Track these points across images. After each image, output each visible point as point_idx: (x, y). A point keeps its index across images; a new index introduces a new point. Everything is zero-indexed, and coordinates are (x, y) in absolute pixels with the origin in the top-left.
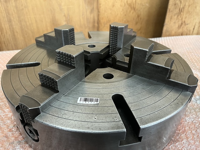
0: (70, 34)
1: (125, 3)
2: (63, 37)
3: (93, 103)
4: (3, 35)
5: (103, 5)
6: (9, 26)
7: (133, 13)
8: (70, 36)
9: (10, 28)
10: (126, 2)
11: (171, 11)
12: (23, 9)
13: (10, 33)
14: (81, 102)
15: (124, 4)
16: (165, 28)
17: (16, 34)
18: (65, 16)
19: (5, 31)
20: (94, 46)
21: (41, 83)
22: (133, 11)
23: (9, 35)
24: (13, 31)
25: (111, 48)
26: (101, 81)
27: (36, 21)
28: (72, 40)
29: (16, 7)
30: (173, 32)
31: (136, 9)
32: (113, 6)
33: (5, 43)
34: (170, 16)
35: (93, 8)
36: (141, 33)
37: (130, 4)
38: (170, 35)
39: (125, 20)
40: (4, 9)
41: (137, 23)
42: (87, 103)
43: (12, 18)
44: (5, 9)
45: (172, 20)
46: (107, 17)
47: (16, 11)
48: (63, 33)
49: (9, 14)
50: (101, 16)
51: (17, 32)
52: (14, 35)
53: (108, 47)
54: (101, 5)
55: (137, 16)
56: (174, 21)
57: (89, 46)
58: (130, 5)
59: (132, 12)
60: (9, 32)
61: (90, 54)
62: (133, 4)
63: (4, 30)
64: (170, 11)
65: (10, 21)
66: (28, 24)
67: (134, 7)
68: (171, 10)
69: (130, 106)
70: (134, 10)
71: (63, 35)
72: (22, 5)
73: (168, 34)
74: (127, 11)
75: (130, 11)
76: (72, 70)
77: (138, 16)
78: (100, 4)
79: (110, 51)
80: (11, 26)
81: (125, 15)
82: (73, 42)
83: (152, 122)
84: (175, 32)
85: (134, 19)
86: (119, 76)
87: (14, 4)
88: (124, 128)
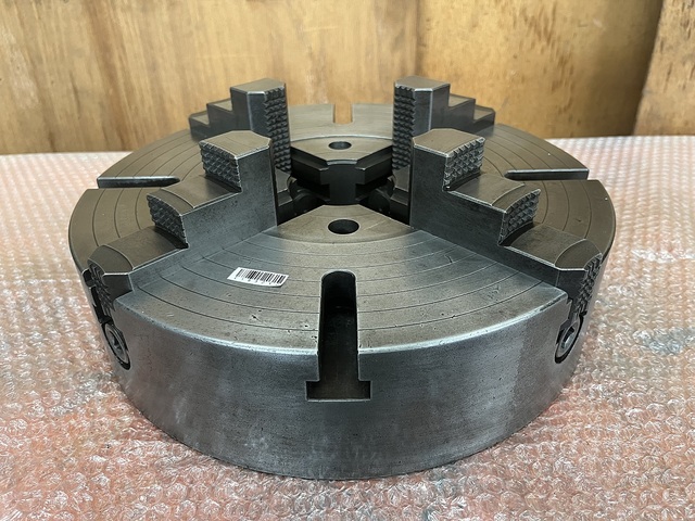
0: (271, 105)
1: (515, 17)
2: (250, 111)
3: (266, 284)
4: (133, 107)
5: (438, 22)
6: (152, 82)
7: (542, 51)
8: (272, 111)
9: (153, 89)
10: (518, 14)
11: (671, 47)
12: (191, 34)
13: (152, 103)
14: (239, 279)
15: (511, 18)
16: (645, 106)
17: (168, 106)
18: (311, 55)
19: (138, 98)
20: (348, 145)
21: (154, 224)
22: (544, 43)
23: (150, 108)
24: (161, 98)
25: (396, 153)
26: (316, 238)
27: (226, 70)
28: (277, 122)
29: (173, 27)
30: (678, 122)
31: (555, 36)
32: (474, 25)
33: (136, 132)
34: (666, 63)
35: (402, 33)
36: (570, 119)
37: (533, 17)
38: (663, 131)
39: (512, 73)
40: (138, 32)
41: (555, 86)
42: (253, 281)
43: (160, 61)
44: (141, 31)
45: (672, 78)
46: (451, 63)
47: (171, 39)
48: (251, 101)
49: (152, 48)
50: (429, 60)
51: (172, 102)
52: (163, 110)
53: (389, 150)
54: (433, 24)
55: (557, 61)
56: (681, 82)
57: (331, 145)
58: (533, 23)
59: (538, 47)
60: (149, 101)
61: (327, 166)
62: (546, 20)
63: (137, 92)
64: (666, 46)
65: (153, 67)
66: (203, 78)
67: (549, 29)
68: (670, 42)
69: (359, 301)
70: (548, 40)
71: (249, 107)
72: (189, 22)
73: (658, 126)
74: (521, 44)
75: (533, 44)
76: (232, 195)
77: (563, 62)
78: (428, 20)
79: (392, 162)
80: (155, 82)
81: (515, 57)
82: (279, 130)
83: (397, 344)
84: (686, 123)
85: (545, 71)
86: (375, 230)
87: (166, 18)
88: (313, 347)
